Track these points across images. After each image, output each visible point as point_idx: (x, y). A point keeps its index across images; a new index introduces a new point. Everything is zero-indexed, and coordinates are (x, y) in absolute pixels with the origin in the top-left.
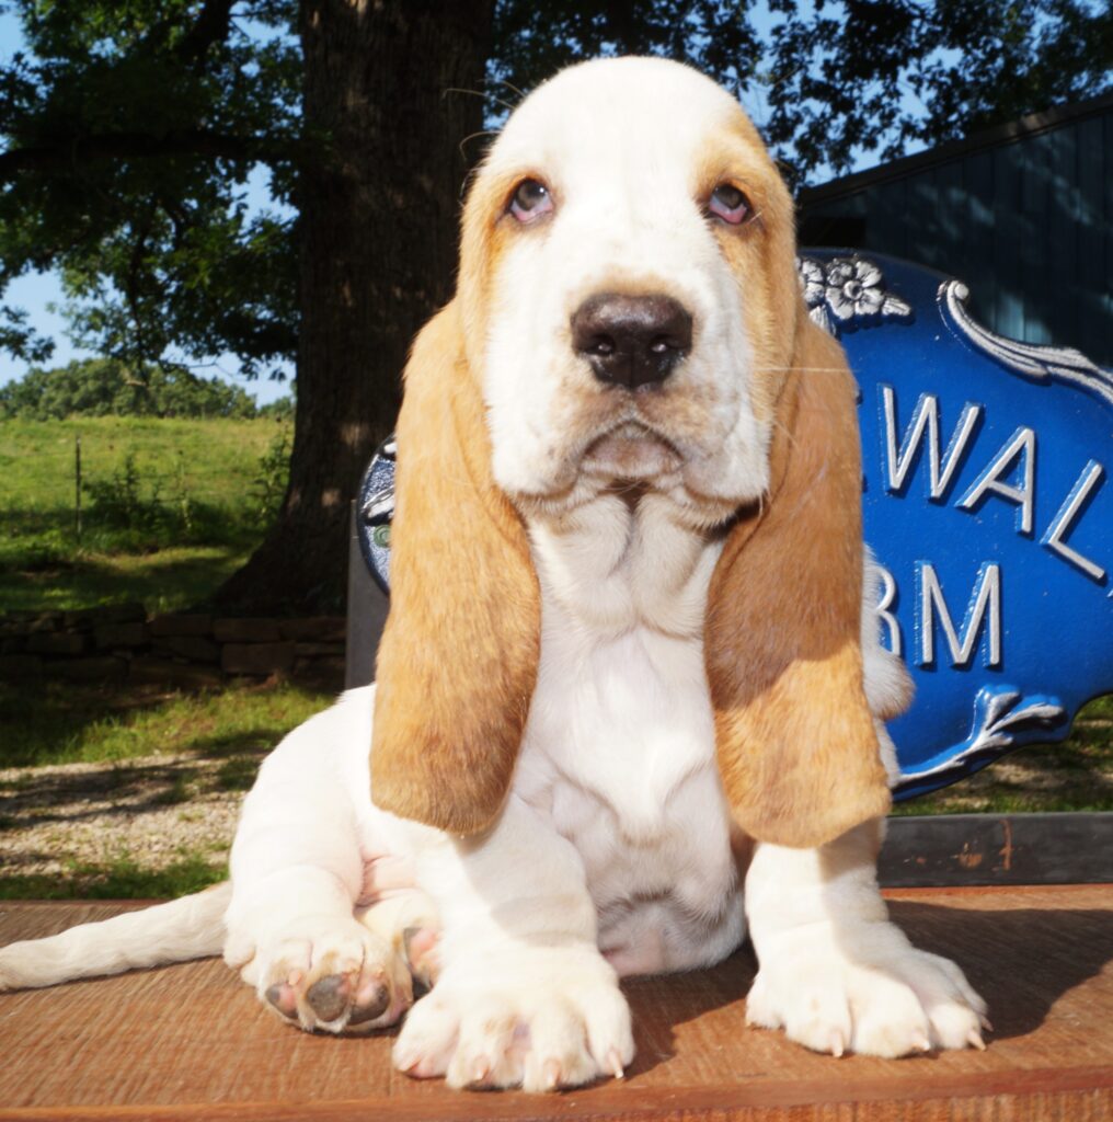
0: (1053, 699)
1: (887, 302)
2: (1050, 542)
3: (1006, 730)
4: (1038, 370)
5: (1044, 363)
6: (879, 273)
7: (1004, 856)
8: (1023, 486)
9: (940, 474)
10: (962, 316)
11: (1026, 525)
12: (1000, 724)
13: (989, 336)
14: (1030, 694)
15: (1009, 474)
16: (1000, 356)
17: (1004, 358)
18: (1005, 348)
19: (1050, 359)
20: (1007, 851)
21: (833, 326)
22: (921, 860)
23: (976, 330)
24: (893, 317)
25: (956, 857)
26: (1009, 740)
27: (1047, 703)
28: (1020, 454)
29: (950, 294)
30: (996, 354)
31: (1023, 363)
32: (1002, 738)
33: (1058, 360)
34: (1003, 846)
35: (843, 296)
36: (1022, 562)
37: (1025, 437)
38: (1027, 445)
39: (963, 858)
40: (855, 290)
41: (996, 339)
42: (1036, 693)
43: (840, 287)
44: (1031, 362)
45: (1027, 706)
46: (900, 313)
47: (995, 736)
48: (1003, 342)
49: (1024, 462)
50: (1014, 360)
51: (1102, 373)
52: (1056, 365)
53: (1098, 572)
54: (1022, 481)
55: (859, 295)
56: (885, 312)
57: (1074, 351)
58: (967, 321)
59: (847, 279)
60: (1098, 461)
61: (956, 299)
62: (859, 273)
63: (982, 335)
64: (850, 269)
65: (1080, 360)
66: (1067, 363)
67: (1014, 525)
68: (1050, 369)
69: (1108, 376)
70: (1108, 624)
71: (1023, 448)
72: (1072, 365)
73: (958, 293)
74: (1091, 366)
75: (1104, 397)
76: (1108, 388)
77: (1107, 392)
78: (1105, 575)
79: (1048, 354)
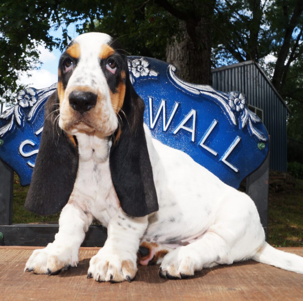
1: (151, 72)
2: (200, 144)
4: (197, 93)
5: (199, 90)
6: (148, 63)
8: (192, 128)
9: (166, 124)
10: (174, 76)
11: (193, 140)
13: (182, 82)
15: (188, 124)
16: (185, 88)
17: (187, 89)
18: (187, 86)
19: (201, 89)
21: (133, 79)
23: (178, 80)
24: (153, 76)
28: (191, 118)
29: (170, 69)
31: (193, 90)
33: (204, 89)
35: (137, 70)
36: (192, 151)
37: (193, 112)
38: (194, 115)
40: (141, 69)
41: (184, 83)
43: (137, 68)
44: (195, 90)
46: (154, 75)
48: (186, 84)
49: (193, 120)
50: (190, 89)
51: (217, 93)
52: (203, 91)
53: (215, 154)
54: (192, 126)
55: (142, 70)
56: (150, 75)
57: (209, 86)
58: (175, 78)
59: (138, 65)
60: (216, 119)
61: (172, 70)
62: (142, 64)
63: (180, 82)
64: (139, 62)
65: (212, 90)
66: (206, 90)
67: (189, 140)
68: (201, 92)
69: (220, 94)
70: (219, 170)
71: (192, 116)
72: (208, 91)
73: (173, 69)
74: (214, 91)
75: (218, 100)
76: (220, 97)
77: (219, 99)
78: (218, 155)
79: (201, 87)
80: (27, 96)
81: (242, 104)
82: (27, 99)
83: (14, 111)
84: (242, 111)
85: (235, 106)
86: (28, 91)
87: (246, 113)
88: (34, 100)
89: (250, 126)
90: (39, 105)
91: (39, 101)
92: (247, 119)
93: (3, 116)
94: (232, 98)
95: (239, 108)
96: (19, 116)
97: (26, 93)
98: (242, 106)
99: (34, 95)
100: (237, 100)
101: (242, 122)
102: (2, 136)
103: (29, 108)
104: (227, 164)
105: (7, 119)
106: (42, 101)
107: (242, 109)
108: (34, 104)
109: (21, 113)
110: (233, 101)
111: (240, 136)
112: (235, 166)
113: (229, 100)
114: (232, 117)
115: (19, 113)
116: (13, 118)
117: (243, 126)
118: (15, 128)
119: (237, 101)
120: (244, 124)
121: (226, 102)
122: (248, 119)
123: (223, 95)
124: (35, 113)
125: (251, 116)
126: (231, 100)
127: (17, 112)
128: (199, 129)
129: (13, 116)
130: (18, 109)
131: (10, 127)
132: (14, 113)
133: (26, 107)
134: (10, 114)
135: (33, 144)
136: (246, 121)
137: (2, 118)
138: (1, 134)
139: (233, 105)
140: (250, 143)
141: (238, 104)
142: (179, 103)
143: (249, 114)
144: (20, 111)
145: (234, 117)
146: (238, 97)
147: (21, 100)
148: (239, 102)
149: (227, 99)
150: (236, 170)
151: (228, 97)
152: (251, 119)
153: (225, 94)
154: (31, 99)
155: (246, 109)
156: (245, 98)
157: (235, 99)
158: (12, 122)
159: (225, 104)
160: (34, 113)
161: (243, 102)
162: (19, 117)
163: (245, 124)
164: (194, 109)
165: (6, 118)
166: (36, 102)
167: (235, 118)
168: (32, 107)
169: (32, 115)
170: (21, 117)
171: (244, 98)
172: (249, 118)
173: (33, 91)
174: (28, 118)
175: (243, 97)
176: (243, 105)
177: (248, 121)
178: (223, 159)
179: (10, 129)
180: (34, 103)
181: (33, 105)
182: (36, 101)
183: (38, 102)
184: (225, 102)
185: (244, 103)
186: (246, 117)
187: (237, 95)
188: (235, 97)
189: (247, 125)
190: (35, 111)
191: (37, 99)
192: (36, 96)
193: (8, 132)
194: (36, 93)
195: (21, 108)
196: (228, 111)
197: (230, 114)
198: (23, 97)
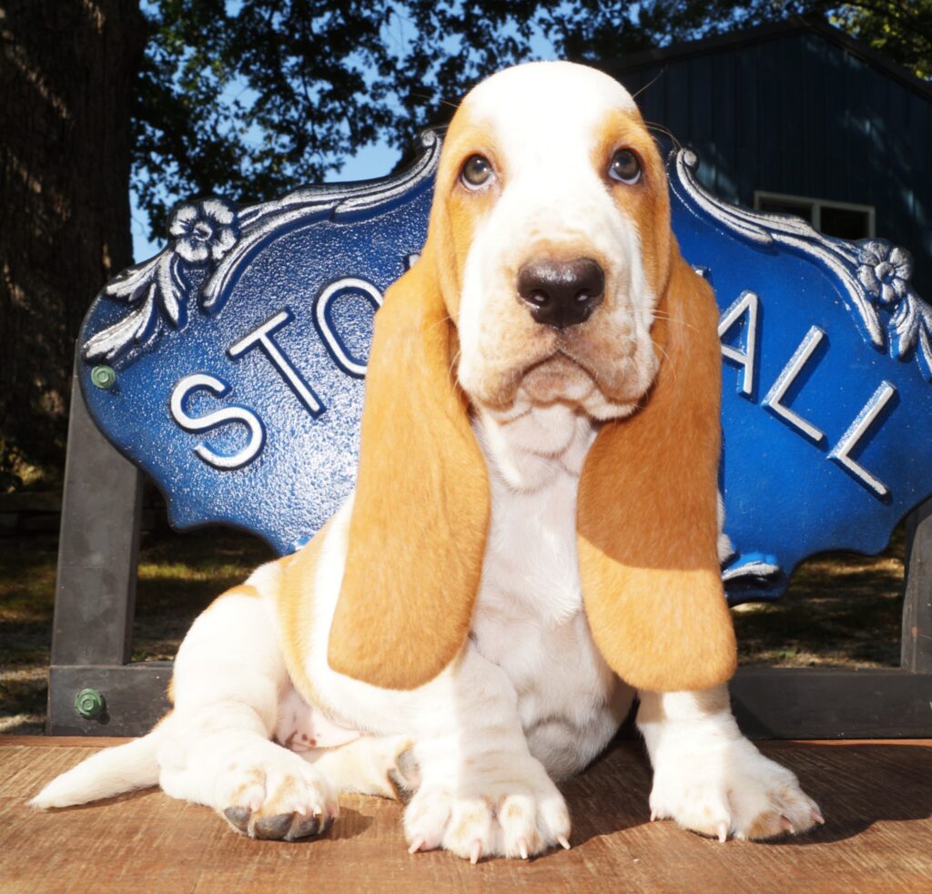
0: (770, 558)
2: (770, 404)
4: (763, 237)
5: (769, 230)
8: (745, 350)
10: (690, 182)
11: (747, 387)
13: (715, 201)
14: (746, 552)
16: (725, 221)
17: (729, 224)
18: (730, 214)
19: (774, 226)
23: (702, 195)
27: (764, 561)
28: (743, 317)
29: (679, 159)
30: (722, 219)
31: (748, 229)
33: (782, 228)
36: (742, 422)
37: (749, 301)
38: (750, 309)
41: (722, 206)
42: (754, 551)
44: (756, 229)
45: (743, 565)
48: (729, 208)
49: (747, 325)
50: (740, 226)
51: (825, 241)
52: (780, 232)
53: (816, 435)
54: (745, 344)
57: (798, 220)
58: (695, 188)
60: (820, 326)
61: (684, 164)
63: (708, 200)
65: (806, 230)
66: (791, 231)
67: (736, 386)
68: (775, 236)
69: (832, 246)
70: (825, 486)
71: (746, 312)
72: (796, 233)
73: (686, 160)
74: (814, 235)
75: (826, 265)
76: (832, 257)
77: (830, 261)
78: (824, 438)
79: (773, 221)
80: (203, 226)
81: (899, 278)
82: (203, 234)
83: (157, 273)
84: (898, 300)
85: (878, 284)
86: (209, 208)
87: (911, 310)
88: (228, 239)
89: (924, 350)
90: (244, 254)
91: (245, 243)
92: (914, 327)
93: (118, 290)
94: (869, 261)
95: (891, 293)
96: (174, 288)
97: (201, 216)
98: (898, 286)
99: (229, 221)
100: (883, 268)
101: (899, 335)
102: (112, 354)
103: (210, 264)
104: (852, 469)
105: (131, 298)
106: (254, 242)
107: (900, 295)
108: (227, 253)
109: (179, 281)
110: (873, 267)
111: (893, 381)
112: (876, 475)
113: (861, 264)
114: (870, 320)
115: (174, 279)
116: (152, 295)
117: (902, 347)
118: (156, 330)
119: (884, 271)
120: (904, 341)
121: (851, 272)
122: (918, 327)
123: (842, 248)
124: (229, 282)
125: (927, 318)
126: (867, 265)
127: (168, 275)
128: (765, 356)
129: (153, 287)
130: (172, 268)
131: (140, 327)
132: (155, 279)
133: (200, 261)
134: (144, 280)
135: (220, 387)
136: (911, 335)
137: (115, 294)
138: (109, 347)
139: (872, 281)
140: (923, 403)
141: (887, 278)
142: (705, 268)
143: (920, 312)
144: (176, 273)
145: (876, 319)
146: (886, 257)
147: (181, 236)
148: (891, 274)
149: (853, 260)
150: (881, 489)
151: (855, 255)
152: (926, 330)
153: (848, 246)
154: (217, 237)
155: (910, 297)
156: (907, 262)
157: (878, 263)
158: (149, 308)
159: (849, 279)
160: (227, 281)
161: (902, 272)
162: (174, 294)
163: (907, 343)
164: (752, 290)
165: (129, 295)
166: (235, 246)
167: (876, 323)
168: (221, 261)
169: (218, 289)
170: (179, 294)
171: (905, 260)
172: (922, 326)
173: (224, 207)
174: (202, 298)
175: (904, 257)
176: (902, 283)
177: (917, 336)
178: (841, 451)
179: (139, 334)
180: (225, 248)
181: (225, 257)
182: (232, 241)
183: (241, 247)
184: (848, 271)
185: (906, 278)
186: (913, 322)
187: (885, 251)
188: (879, 257)
189: (913, 347)
190: (229, 276)
191: (238, 236)
192: (234, 226)
193: (134, 342)
194: (236, 214)
195: (183, 263)
196: (855, 299)
197: (861, 310)
198: (189, 227)
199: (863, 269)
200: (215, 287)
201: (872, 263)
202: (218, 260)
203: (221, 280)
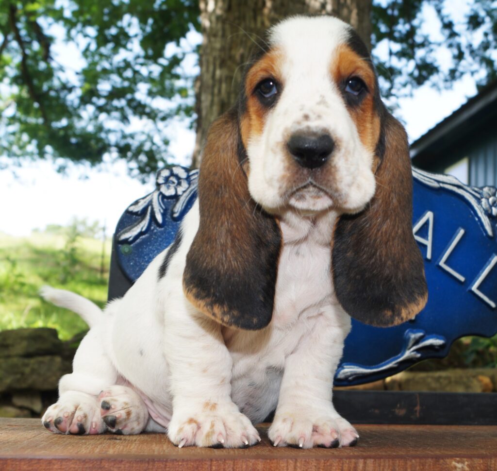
0: (441, 337)
2: (440, 264)
3: (417, 351)
4: (436, 185)
5: (438, 182)
7: (416, 411)
8: (428, 238)
11: (429, 256)
12: (415, 348)
14: (429, 334)
15: (423, 232)
17: (419, 179)
19: (441, 179)
20: (418, 408)
22: (377, 411)
25: (394, 410)
26: (419, 355)
27: (438, 339)
28: (427, 223)
30: (416, 177)
31: (428, 181)
32: (415, 354)
33: (445, 180)
34: (416, 406)
37: (429, 215)
38: (430, 219)
39: (397, 411)
41: (416, 170)
42: (432, 334)
44: (432, 181)
45: (428, 340)
47: (413, 353)
49: (429, 227)
50: (424, 180)
51: (465, 187)
52: (443, 183)
53: (462, 279)
54: (428, 236)
60: (463, 227)
65: (456, 182)
66: (449, 182)
68: (441, 184)
69: (468, 188)
70: (467, 304)
71: (428, 221)
72: (451, 183)
74: (460, 183)
75: (466, 198)
76: (468, 194)
77: (467, 196)
78: (465, 281)
79: (440, 177)
80: (173, 179)
82: (173, 183)
83: (152, 201)
85: (491, 207)
86: (176, 170)
88: (185, 185)
90: (193, 192)
91: (192, 187)
93: (134, 209)
94: (486, 196)
96: (160, 208)
97: (172, 174)
99: (185, 177)
100: (493, 200)
102: (131, 239)
103: (176, 197)
104: (479, 295)
105: (139, 213)
108: (184, 192)
109: (162, 205)
110: (488, 199)
112: (491, 299)
113: (482, 198)
114: (487, 224)
115: (159, 203)
116: (149, 212)
118: (152, 228)
121: (478, 201)
123: (473, 190)
126: (485, 198)
127: (157, 202)
129: (150, 209)
130: (158, 198)
131: (144, 226)
132: (150, 203)
133: (172, 196)
134: (145, 204)
137: (133, 211)
138: (130, 235)
139: (488, 206)
141: (494, 204)
144: (161, 201)
146: (494, 194)
147: (163, 184)
149: (478, 196)
150: (493, 305)
151: (479, 193)
153: (476, 188)
154: (179, 184)
157: (490, 197)
158: (148, 217)
159: (477, 204)
160: (184, 204)
162: (160, 210)
164: (431, 210)
165: (138, 211)
166: (188, 188)
167: (490, 225)
168: (181, 195)
169: (180, 209)
170: (162, 211)
173: (183, 171)
174: (173, 213)
178: (474, 288)
179: (144, 229)
180: (184, 189)
182: (187, 186)
183: (191, 189)
184: (476, 201)
187: (494, 191)
188: (490, 194)
190: (185, 202)
191: (190, 184)
192: (188, 179)
193: (141, 234)
194: (188, 174)
195: (164, 197)
196: (480, 214)
197: (483, 220)
198: (167, 179)
199: (484, 201)
200: (179, 207)
201: (488, 196)
202: (180, 195)
203: (181, 204)
